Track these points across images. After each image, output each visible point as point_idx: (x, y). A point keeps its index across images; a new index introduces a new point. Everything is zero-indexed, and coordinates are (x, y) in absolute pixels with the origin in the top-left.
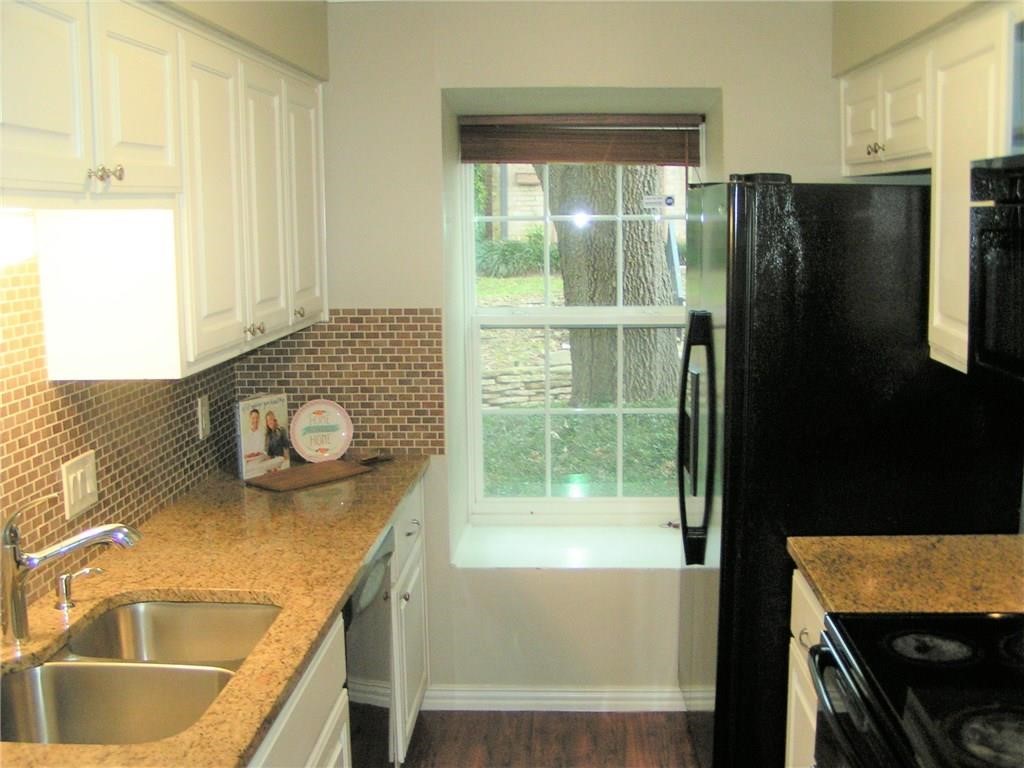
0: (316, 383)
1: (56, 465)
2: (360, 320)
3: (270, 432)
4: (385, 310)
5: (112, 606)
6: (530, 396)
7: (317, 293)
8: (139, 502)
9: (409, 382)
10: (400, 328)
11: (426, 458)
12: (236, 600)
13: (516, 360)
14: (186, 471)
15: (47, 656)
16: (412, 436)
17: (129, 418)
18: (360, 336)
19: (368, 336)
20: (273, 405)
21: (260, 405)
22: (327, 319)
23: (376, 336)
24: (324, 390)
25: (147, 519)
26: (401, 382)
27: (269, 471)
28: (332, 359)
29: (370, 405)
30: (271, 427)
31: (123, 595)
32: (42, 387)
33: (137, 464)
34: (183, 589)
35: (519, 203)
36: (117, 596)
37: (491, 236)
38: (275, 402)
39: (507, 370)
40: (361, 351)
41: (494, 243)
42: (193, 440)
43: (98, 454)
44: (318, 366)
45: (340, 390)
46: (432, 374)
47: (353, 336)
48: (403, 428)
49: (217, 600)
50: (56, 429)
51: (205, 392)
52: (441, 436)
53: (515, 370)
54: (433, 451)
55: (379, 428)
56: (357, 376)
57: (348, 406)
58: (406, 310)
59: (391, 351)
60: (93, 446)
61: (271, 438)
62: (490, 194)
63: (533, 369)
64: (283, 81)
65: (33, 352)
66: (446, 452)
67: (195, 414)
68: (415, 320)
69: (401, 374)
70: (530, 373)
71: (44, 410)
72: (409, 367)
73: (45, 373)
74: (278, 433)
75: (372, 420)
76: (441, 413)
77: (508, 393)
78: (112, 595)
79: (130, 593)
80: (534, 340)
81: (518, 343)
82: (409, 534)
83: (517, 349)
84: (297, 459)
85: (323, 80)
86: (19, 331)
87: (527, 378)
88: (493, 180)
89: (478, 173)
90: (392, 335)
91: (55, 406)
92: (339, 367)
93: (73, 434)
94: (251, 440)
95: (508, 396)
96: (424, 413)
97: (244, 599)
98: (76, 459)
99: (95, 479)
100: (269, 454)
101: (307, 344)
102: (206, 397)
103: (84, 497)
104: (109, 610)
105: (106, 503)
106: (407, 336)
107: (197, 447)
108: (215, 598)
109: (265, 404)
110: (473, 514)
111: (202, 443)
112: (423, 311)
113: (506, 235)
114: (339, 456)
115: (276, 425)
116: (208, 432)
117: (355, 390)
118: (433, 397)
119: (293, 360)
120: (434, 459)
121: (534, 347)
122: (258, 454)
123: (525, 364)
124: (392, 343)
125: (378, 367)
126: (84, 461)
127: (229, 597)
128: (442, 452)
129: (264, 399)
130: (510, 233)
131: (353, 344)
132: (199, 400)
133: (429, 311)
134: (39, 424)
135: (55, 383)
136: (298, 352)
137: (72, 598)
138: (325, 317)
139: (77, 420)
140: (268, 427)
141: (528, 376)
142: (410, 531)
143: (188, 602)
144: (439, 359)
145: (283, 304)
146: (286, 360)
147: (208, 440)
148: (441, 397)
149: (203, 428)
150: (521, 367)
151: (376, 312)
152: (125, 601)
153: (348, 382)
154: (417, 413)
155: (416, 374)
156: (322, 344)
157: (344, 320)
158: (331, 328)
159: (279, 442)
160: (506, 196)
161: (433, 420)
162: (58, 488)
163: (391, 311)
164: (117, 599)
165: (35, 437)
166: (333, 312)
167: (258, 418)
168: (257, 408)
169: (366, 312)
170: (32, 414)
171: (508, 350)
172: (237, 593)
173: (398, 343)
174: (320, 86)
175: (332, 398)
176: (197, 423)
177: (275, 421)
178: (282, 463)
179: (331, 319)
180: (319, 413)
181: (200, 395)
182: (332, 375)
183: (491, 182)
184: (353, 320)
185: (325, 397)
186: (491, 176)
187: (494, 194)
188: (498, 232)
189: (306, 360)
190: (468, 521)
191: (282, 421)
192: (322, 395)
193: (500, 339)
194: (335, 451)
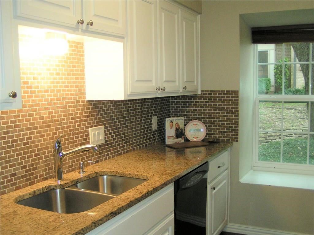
0: (196, 115)
1: (87, 128)
2: (211, 94)
3: (177, 130)
4: (219, 91)
5: (98, 175)
6: (296, 137)
7: (196, 84)
8: (124, 146)
9: (227, 116)
10: (224, 97)
11: (232, 142)
12: (137, 177)
13: (293, 125)
14: (146, 140)
15: (67, 186)
16: (227, 135)
17: (121, 118)
18: (211, 99)
19: (214, 100)
20: (179, 121)
21: (174, 120)
22: (200, 93)
23: (216, 100)
24: (199, 118)
25: (127, 153)
26: (224, 116)
27: (176, 143)
28: (201, 107)
29: (214, 123)
30: (177, 128)
31: (102, 172)
32: (83, 102)
33: (124, 134)
34: (121, 172)
35: (300, 77)
36: (100, 172)
37: (290, 87)
38: (179, 120)
39: (289, 128)
40: (211, 105)
41: (291, 89)
42: (150, 130)
43: (105, 128)
44: (197, 109)
45: (204, 118)
46: (235, 113)
47: (209, 99)
48: (224, 132)
49: (131, 177)
50: (88, 116)
51: (156, 115)
52: (237, 135)
53: (291, 128)
54: (234, 141)
55: (216, 131)
56: (209, 113)
57: (206, 123)
58: (226, 91)
59: (221, 105)
60: (104, 124)
61: (177, 132)
62: (290, 74)
63: (297, 128)
64: (180, 10)
65: (79, 90)
66: (239, 141)
67: (151, 121)
68: (229, 94)
69: (224, 113)
70: (296, 129)
71: (83, 109)
72: (227, 111)
73: (85, 98)
74: (180, 130)
75: (214, 129)
76: (238, 127)
77: (289, 136)
78: (98, 171)
79: (105, 171)
80: (300, 120)
81: (294, 120)
82: (219, 167)
83: (293, 122)
84: (187, 140)
85: (200, 13)
86: (74, 82)
87: (295, 131)
88: (291, 69)
89: (286, 67)
90: (221, 100)
91: (88, 109)
92: (204, 110)
93: (95, 119)
94: (170, 132)
95: (289, 137)
96: (232, 127)
97: (140, 177)
98: (96, 127)
99: (104, 136)
100: (176, 137)
101: (193, 102)
102: (156, 117)
103: (98, 141)
104: (96, 176)
105: (109, 144)
106: (227, 100)
107: (151, 132)
108: (131, 176)
109: (175, 120)
110: (254, 166)
111: (154, 132)
112: (232, 91)
113: (295, 87)
114: (201, 140)
115: (179, 127)
116: (156, 128)
117: (209, 118)
118: (235, 121)
119: (189, 107)
120: (235, 143)
121: (300, 122)
122: (172, 137)
123: (296, 127)
124: (222, 102)
125: (216, 110)
126: (100, 129)
127: (135, 176)
128: (237, 141)
129: (176, 118)
130: (297, 86)
131: (208, 102)
132: (153, 117)
133: (234, 91)
134: (81, 113)
135: (89, 101)
136: (191, 105)
137: (84, 170)
138: (199, 93)
139: (97, 115)
140: (176, 128)
141: (296, 130)
142: (219, 166)
143: (122, 176)
144: (238, 108)
145: (177, 83)
146: (187, 107)
147: (156, 131)
148: (238, 122)
149: (154, 127)
150: (294, 128)
151: (217, 91)
152: (103, 174)
153: (206, 115)
154: (230, 127)
155: (229, 113)
156: (198, 102)
157: (206, 94)
158: (201, 97)
159: (180, 133)
160: (296, 74)
161: (235, 130)
162: (88, 135)
163: (222, 91)
164: (100, 173)
165: (78, 117)
166: (202, 91)
167: (173, 124)
168: (172, 121)
169: (213, 91)
170: (78, 110)
171: (291, 122)
172: (138, 175)
173: (224, 102)
174: (199, 16)
175: (201, 121)
176: (152, 125)
177: (179, 126)
178: (181, 140)
179: (201, 94)
180: (195, 125)
181: (154, 115)
182: (201, 113)
183: (291, 70)
184: (209, 94)
185: (198, 120)
186: (291, 68)
187: (292, 73)
188: (293, 86)
189: (193, 107)
190: (252, 169)
191: (182, 126)
192: (198, 119)
193: (288, 119)
194: (200, 138)
